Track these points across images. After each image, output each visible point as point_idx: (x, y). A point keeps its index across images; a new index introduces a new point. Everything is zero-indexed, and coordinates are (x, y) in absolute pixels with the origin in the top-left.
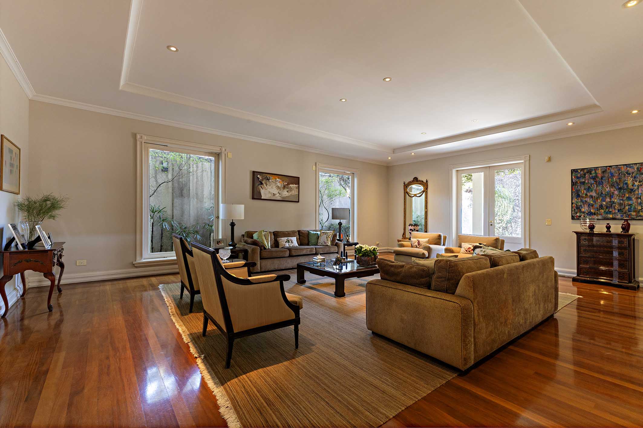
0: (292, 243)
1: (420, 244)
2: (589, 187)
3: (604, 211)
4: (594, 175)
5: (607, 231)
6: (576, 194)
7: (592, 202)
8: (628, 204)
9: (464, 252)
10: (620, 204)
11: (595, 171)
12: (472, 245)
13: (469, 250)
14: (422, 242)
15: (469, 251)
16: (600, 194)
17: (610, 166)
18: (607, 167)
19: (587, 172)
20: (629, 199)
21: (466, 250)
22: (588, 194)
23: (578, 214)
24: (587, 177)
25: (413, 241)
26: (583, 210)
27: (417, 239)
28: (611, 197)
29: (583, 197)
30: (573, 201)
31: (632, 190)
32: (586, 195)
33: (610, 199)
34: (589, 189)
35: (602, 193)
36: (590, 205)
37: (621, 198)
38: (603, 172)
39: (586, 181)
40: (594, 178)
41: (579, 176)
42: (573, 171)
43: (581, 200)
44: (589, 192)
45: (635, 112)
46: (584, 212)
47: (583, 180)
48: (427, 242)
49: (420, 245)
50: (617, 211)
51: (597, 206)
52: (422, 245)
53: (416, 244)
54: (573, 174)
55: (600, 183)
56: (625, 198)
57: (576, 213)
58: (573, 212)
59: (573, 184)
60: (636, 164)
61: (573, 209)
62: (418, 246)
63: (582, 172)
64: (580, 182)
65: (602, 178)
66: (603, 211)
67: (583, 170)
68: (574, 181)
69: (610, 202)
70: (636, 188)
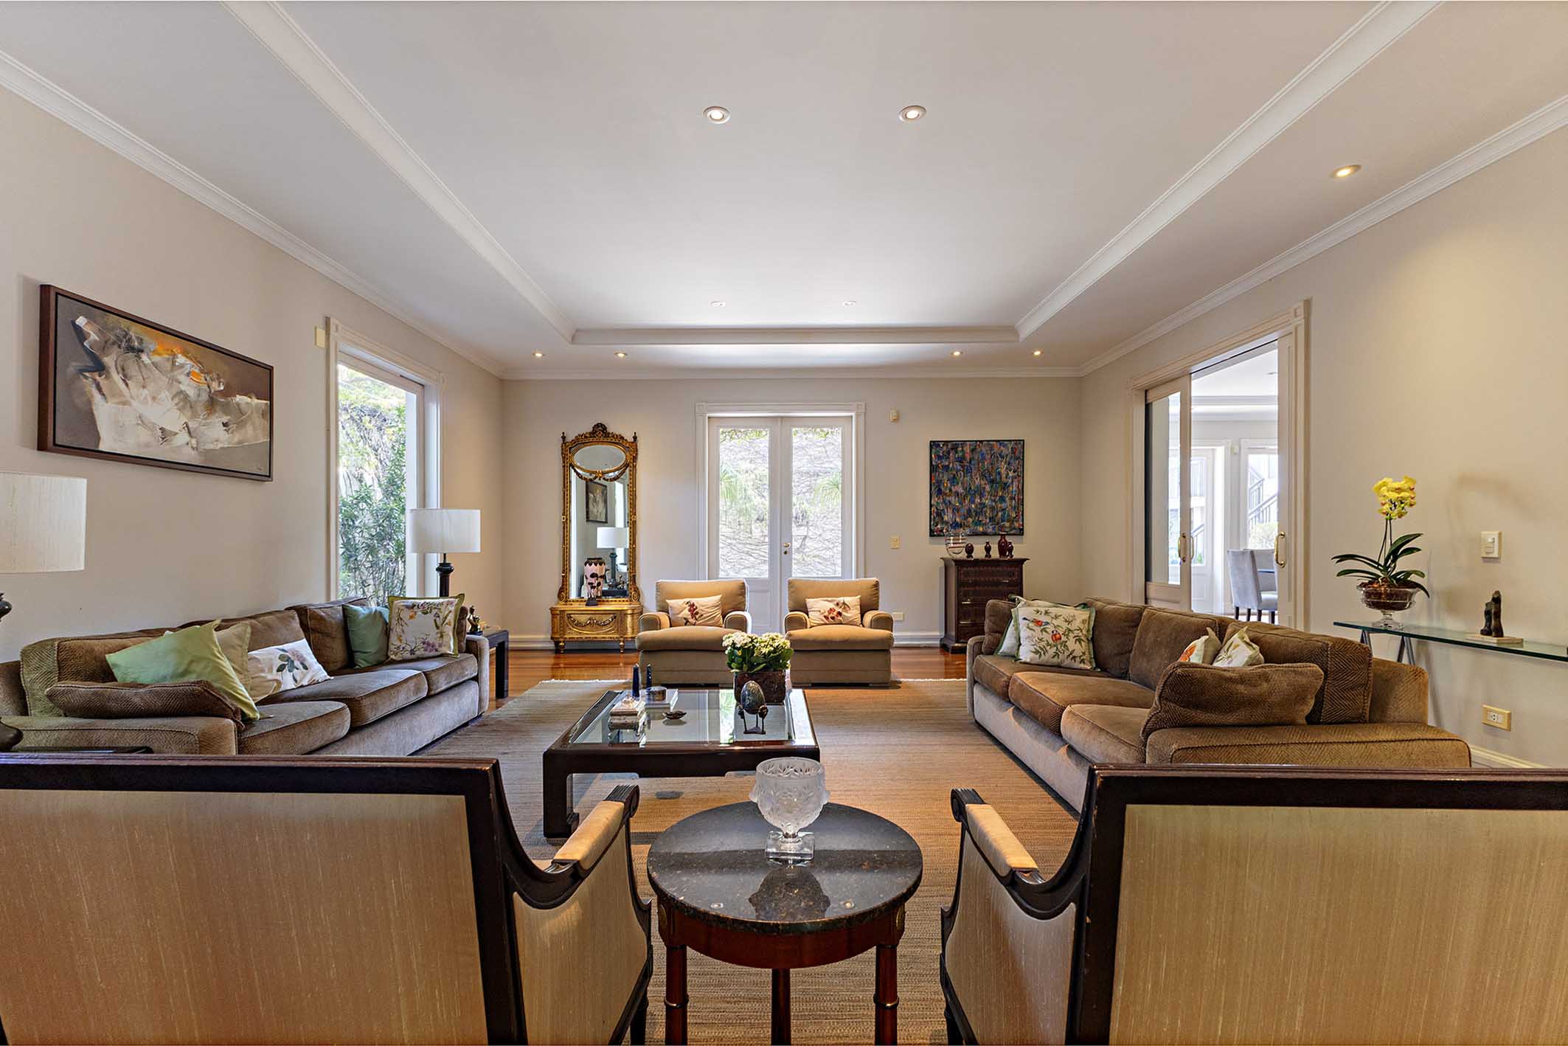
0: (306, 668)
1: (697, 613)
2: (954, 477)
3: (973, 521)
4: (960, 454)
5: (986, 556)
6: (936, 489)
7: (957, 504)
8: (1001, 507)
9: (822, 622)
10: (992, 508)
11: (962, 447)
12: (836, 603)
13: (831, 615)
14: (702, 608)
15: (833, 618)
16: (968, 490)
17: (981, 442)
18: (976, 441)
19: (952, 449)
20: (1002, 499)
21: (825, 617)
22: (953, 490)
23: (939, 526)
24: (951, 458)
25: (675, 606)
26: (946, 518)
27: (688, 600)
28: (981, 496)
29: (946, 494)
30: (932, 501)
31: (1005, 484)
32: (950, 490)
33: (981, 500)
34: (953, 480)
35: (970, 488)
36: (956, 510)
37: (993, 498)
38: (973, 450)
39: (951, 466)
40: (961, 460)
41: (941, 455)
42: (934, 445)
43: (943, 499)
44: (954, 486)
45: (1037, 353)
46: (947, 523)
47: (947, 463)
48: (717, 606)
49: (697, 617)
50: (988, 521)
51: (964, 511)
52: (704, 616)
53: (686, 613)
54: (933, 450)
55: (968, 471)
56: (998, 498)
57: (937, 525)
58: (932, 523)
59: (933, 469)
60: (1010, 441)
61: (932, 517)
62: (692, 621)
63: (945, 448)
64: (942, 466)
65: (970, 462)
66: (970, 520)
67: (946, 443)
68: (933, 463)
69: (980, 504)
70: (1010, 481)
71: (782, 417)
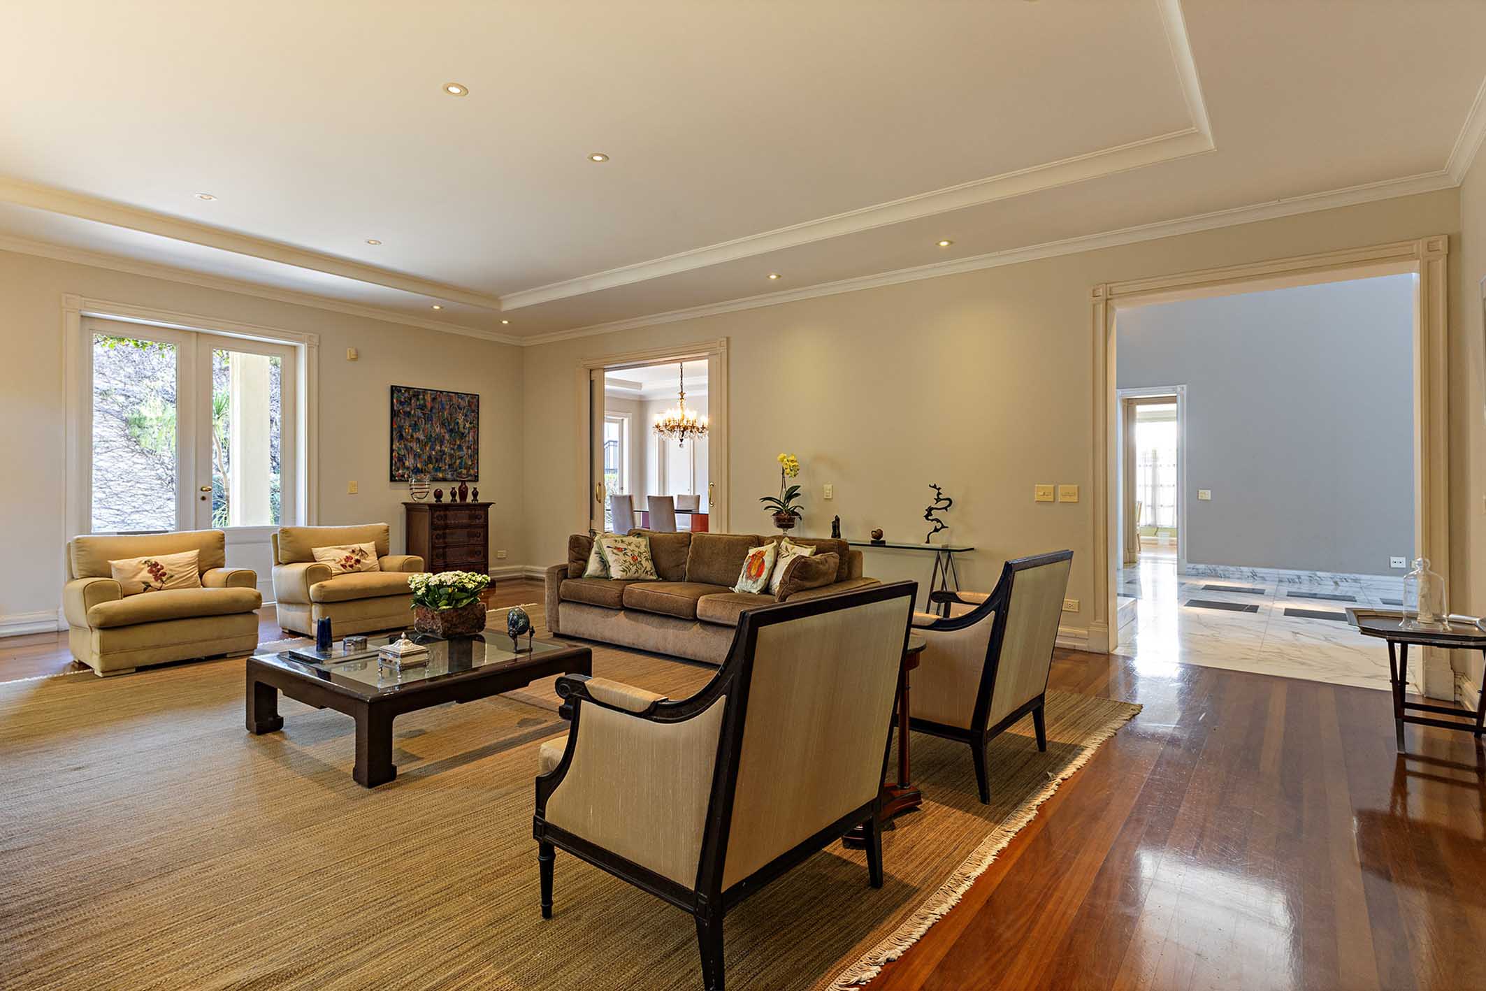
1: (164, 574)
2: (416, 424)
3: (434, 467)
4: (422, 402)
5: (452, 501)
6: (397, 433)
7: (419, 451)
8: (459, 455)
10: (451, 456)
11: (424, 396)
13: (349, 563)
15: (351, 566)
16: (429, 438)
17: (441, 392)
18: (437, 391)
19: (414, 396)
20: (460, 448)
21: (342, 565)
22: (415, 436)
23: (400, 472)
24: (413, 405)
26: (407, 464)
27: (147, 558)
28: (442, 444)
29: (407, 440)
30: (394, 446)
31: (463, 434)
32: (412, 436)
33: (441, 447)
34: (415, 426)
35: (431, 435)
36: (417, 456)
37: (452, 446)
38: (434, 399)
39: (412, 412)
40: (422, 407)
41: (403, 400)
42: (394, 390)
43: (405, 445)
44: (416, 432)
46: (408, 468)
47: (408, 409)
48: (193, 564)
49: (164, 578)
50: (447, 467)
51: (425, 457)
53: (145, 575)
54: (395, 395)
55: (428, 419)
56: (456, 447)
57: (398, 471)
58: (394, 468)
59: (394, 413)
60: (468, 394)
61: (394, 462)
62: (158, 584)
63: (406, 395)
64: (404, 412)
65: (431, 411)
66: (431, 466)
67: (408, 389)
68: (395, 408)
69: (441, 451)
70: (467, 431)
71: (197, 333)
